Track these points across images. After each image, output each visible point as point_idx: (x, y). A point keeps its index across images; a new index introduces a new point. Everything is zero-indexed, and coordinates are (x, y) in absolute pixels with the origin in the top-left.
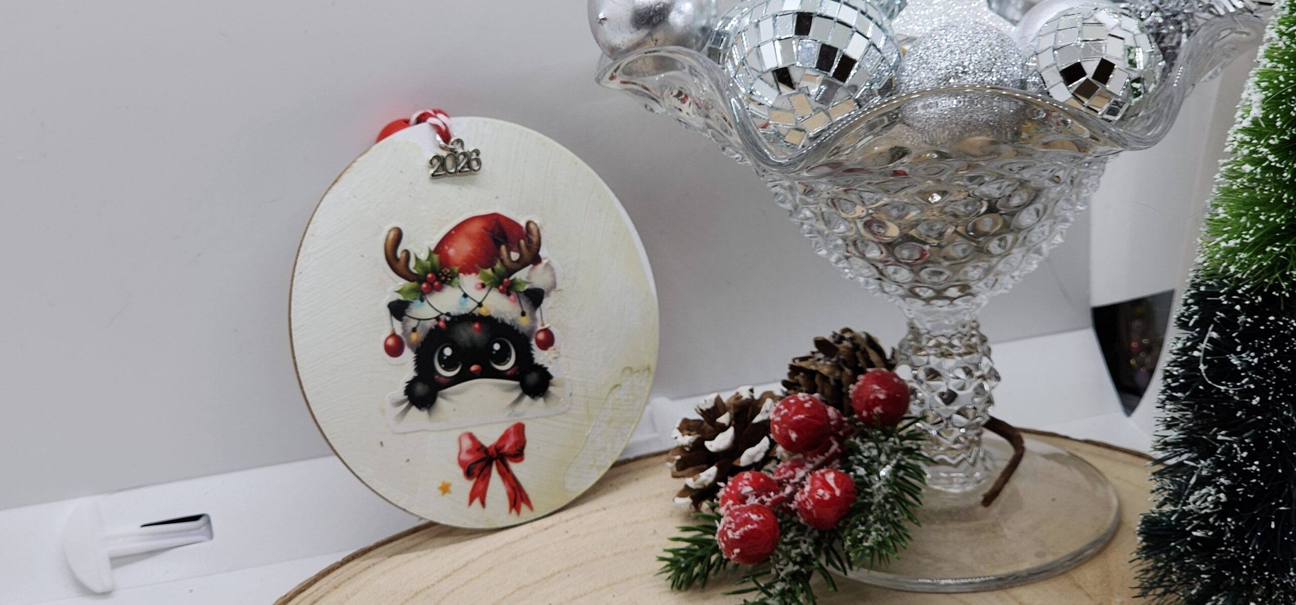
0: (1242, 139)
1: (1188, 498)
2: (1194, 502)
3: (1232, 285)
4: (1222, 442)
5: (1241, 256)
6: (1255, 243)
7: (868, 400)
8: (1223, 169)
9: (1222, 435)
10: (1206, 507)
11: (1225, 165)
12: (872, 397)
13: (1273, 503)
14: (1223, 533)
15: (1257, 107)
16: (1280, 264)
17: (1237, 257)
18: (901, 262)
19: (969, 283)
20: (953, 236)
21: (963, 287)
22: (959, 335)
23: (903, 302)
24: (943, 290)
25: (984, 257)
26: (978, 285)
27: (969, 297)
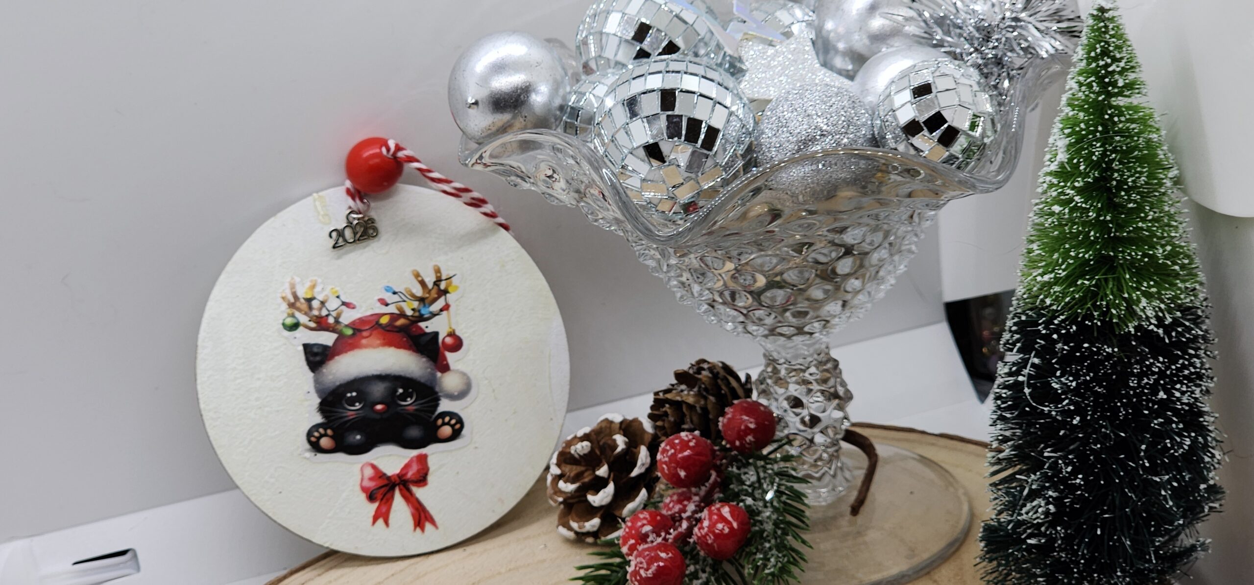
0: (1050, 182)
1: (1021, 510)
2: (1027, 513)
3: (1050, 315)
4: (1049, 458)
5: (1055, 290)
6: (1067, 277)
7: (740, 430)
8: (1035, 208)
9: (1048, 452)
10: (1038, 518)
11: (1037, 204)
12: (743, 427)
13: (1098, 512)
14: (1055, 540)
15: (1062, 152)
16: (1092, 295)
17: (1052, 291)
18: (764, 306)
19: (828, 319)
20: (814, 280)
21: (823, 323)
22: (815, 362)
23: (767, 341)
24: (804, 327)
25: (841, 294)
26: (837, 320)
27: (827, 330)
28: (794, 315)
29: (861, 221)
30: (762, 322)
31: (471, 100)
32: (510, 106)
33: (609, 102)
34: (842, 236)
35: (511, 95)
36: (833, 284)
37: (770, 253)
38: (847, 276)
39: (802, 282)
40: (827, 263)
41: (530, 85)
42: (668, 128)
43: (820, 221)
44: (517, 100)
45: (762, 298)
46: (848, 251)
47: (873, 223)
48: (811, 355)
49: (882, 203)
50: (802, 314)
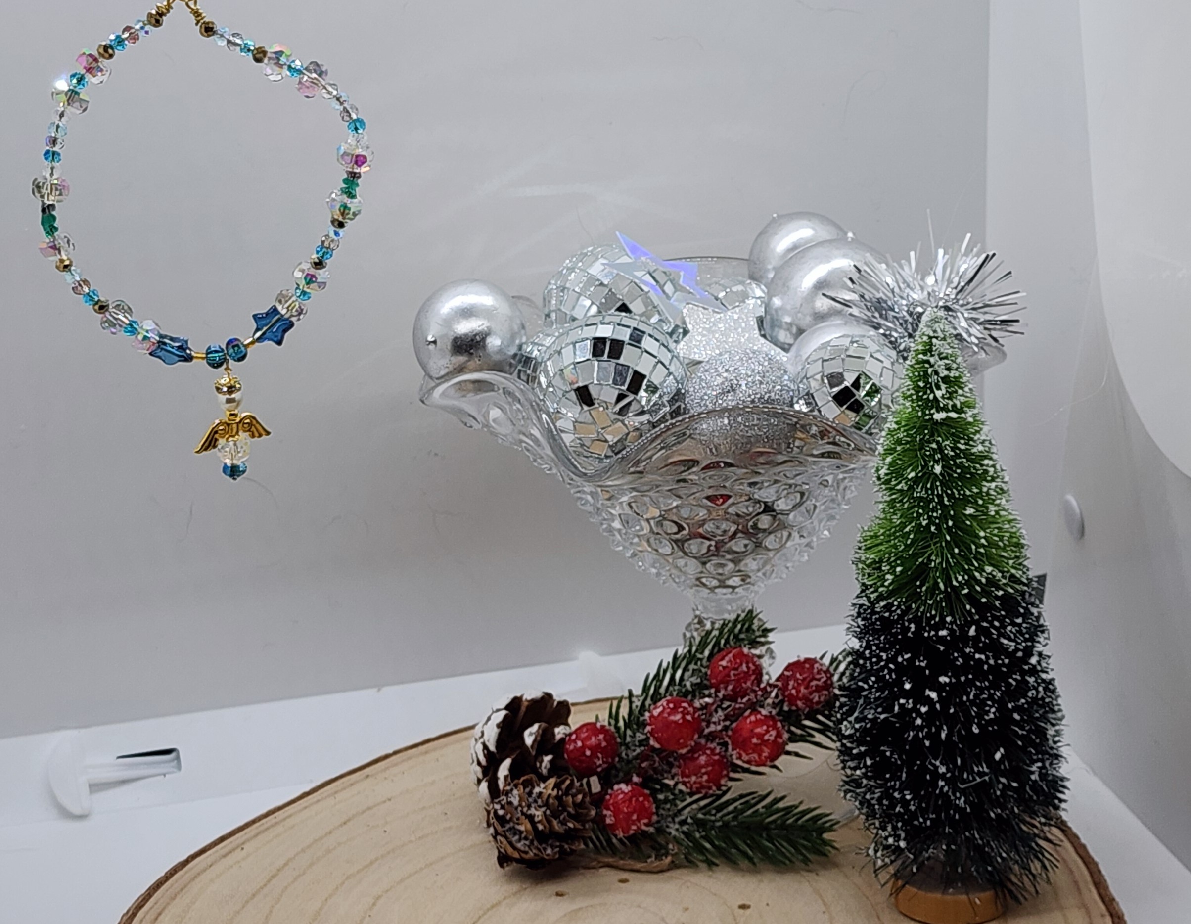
18: (687, 555)
19: (748, 574)
20: (735, 533)
21: (744, 578)
23: (693, 591)
24: (726, 579)
25: (762, 551)
26: (756, 576)
27: (748, 586)
28: (715, 566)
31: (430, 338)
32: (466, 348)
35: (467, 338)
36: (754, 539)
38: (768, 532)
44: (472, 340)
45: (686, 546)
46: (768, 507)
48: (735, 611)
50: (723, 566)
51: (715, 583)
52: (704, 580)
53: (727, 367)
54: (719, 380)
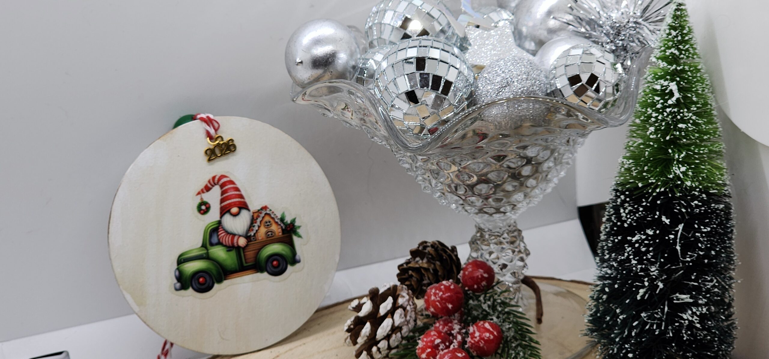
12: (480, 277)
18: (476, 195)
19: (515, 204)
20: (507, 179)
21: (512, 206)
22: (507, 231)
23: (477, 216)
24: (500, 208)
25: (524, 188)
26: (521, 204)
27: (514, 211)
28: (494, 201)
29: (536, 142)
30: (474, 204)
31: (298, 60)
32: (322, 65)
33: (384, 65)
34: (525, 151)
35: (323, 58)
36: (519, 182)
37: (480, 161)
38: (528, 177)
39: (499, 179)
40: (514, 168)
41: (335, 52)
42: (421, 81)
43: (510, 141)
44: (326, 62)
45: (474, 189)
46: (529, 161)
47: (544, 144)
48: (504, 227)
49: (550, 132)
50: (499, 200)
51: (493, 210)
52: (485, 210)
53: (503, 70)
54: (499, 79)
